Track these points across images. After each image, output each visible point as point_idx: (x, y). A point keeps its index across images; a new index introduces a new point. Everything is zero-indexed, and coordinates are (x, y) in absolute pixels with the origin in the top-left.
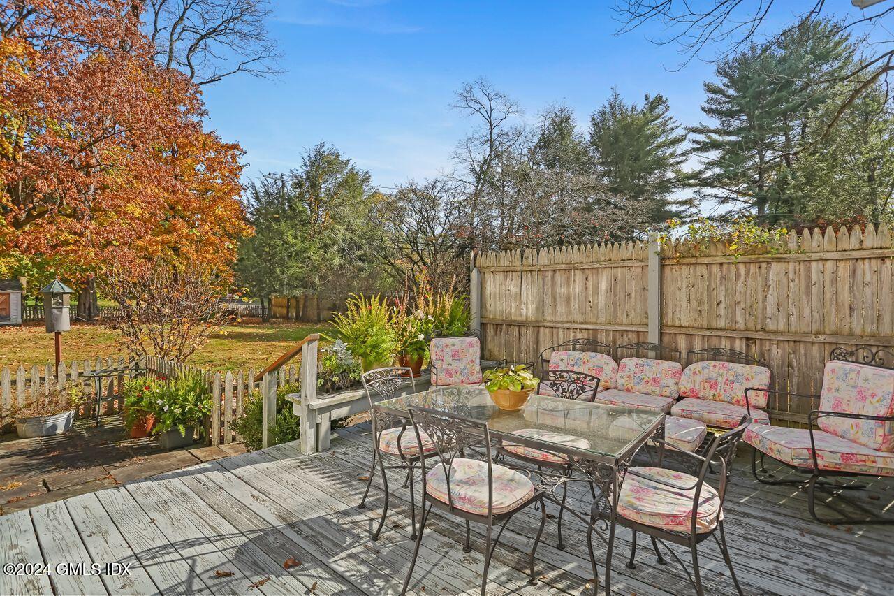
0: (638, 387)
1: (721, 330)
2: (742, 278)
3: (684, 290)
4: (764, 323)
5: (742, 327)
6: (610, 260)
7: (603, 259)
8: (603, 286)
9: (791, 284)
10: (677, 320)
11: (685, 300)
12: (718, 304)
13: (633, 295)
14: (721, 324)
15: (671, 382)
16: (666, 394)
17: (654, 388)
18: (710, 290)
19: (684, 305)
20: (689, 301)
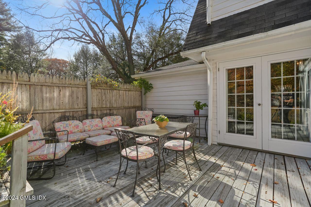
0: (93, 129)
1: (104, 108)
2: (108, 94)
3: (95, 96)
4: (113, 105)
5: (109, 107)
6: (71, 84)
7: (67, 83)
8: (67, 94)
9: (117, 96)
10: (93, 106)
11: (95, 99)
12: (104, 100)
13: (79, 98)
14: (104, 106)
15: (100, 125)
16: (100, 128)
17: (97, 128)
18: (102, 97)
19: (95, 101)
20: (97, 100)
